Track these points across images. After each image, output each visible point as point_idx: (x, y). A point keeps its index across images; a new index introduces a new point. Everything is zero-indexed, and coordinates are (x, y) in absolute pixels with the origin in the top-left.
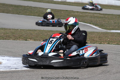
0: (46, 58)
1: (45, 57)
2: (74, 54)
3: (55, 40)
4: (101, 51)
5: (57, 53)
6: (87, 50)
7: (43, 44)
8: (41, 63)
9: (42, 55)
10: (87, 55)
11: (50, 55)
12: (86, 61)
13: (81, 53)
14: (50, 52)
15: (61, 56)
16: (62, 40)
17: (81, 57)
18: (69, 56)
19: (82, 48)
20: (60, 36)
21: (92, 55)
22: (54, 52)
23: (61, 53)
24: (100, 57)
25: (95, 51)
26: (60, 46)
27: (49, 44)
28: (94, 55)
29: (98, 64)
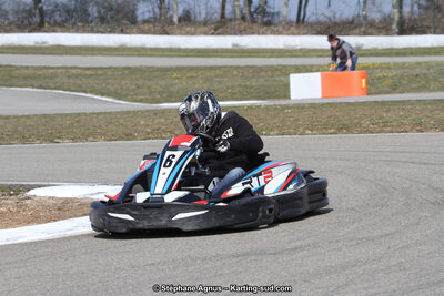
0: (159, 207)
1: (156, 205)
2: (237, 189)
3: (178, 154)
4: (307, 174)
5: (187, 193)
6: (271, 176)
7: (146, 167)
8: (144, 224)
9: (147, 200)
10: (271, 189)
11: (170, 198)
12: (272, 206)
13: (255, 185)
14: (169, 191)
15: (199, 199)
16: (198, 153)
17: (256, 196)
18: (223, 197)
19: (255, 172)
20: (192, 142)
21: (285, 187)
22: (178, 189)
23: (200, 191)
24: (306, 190)
25: (294, 175)
26: (193, 170)
27: (165, 166)
28: (291, 187)
29: (303, 211)
